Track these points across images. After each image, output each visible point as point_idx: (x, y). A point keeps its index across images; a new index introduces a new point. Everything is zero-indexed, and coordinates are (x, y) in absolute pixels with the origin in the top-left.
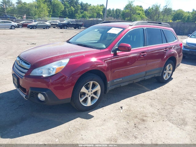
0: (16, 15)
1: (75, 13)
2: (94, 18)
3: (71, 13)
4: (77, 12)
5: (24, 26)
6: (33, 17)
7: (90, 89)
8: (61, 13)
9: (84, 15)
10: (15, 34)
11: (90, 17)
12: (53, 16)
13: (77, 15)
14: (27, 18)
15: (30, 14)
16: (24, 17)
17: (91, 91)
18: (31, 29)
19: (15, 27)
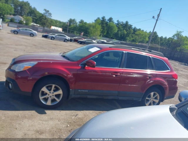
0: (77, 32)
1: (126, 36)
2: (144, 43)
3: (123, 35)
4: (128, 36)
5: (76, 41)
6: (89, 35)
7: (52, 91)
8: (114, 34)
9: (134, 39)
10: (64, 46)
11: (140, 42)
12: (106, 36)
13: (128, 38)
14: (83, 35)
15: (87, 33)
16: (82, 35)
17: (53, 93)
18: (80, 44)
19: (68, 40)
